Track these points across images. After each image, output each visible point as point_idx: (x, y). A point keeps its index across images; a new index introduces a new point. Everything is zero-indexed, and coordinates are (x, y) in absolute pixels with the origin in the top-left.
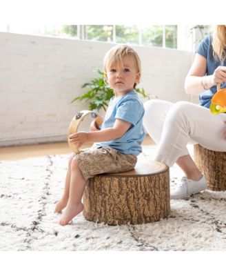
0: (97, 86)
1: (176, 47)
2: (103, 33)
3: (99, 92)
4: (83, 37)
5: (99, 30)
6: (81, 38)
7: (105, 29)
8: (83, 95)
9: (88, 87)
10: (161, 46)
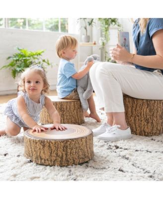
0: (18, 58)
1: (67, 31)
2: (17, 24)
3: (18, 62)
4: (7, 26)
5: (15, 22)
6: (5, 27)
7: (19, 21)
8: (8, 64)
9: (11, 59)
10: (58, 31)
